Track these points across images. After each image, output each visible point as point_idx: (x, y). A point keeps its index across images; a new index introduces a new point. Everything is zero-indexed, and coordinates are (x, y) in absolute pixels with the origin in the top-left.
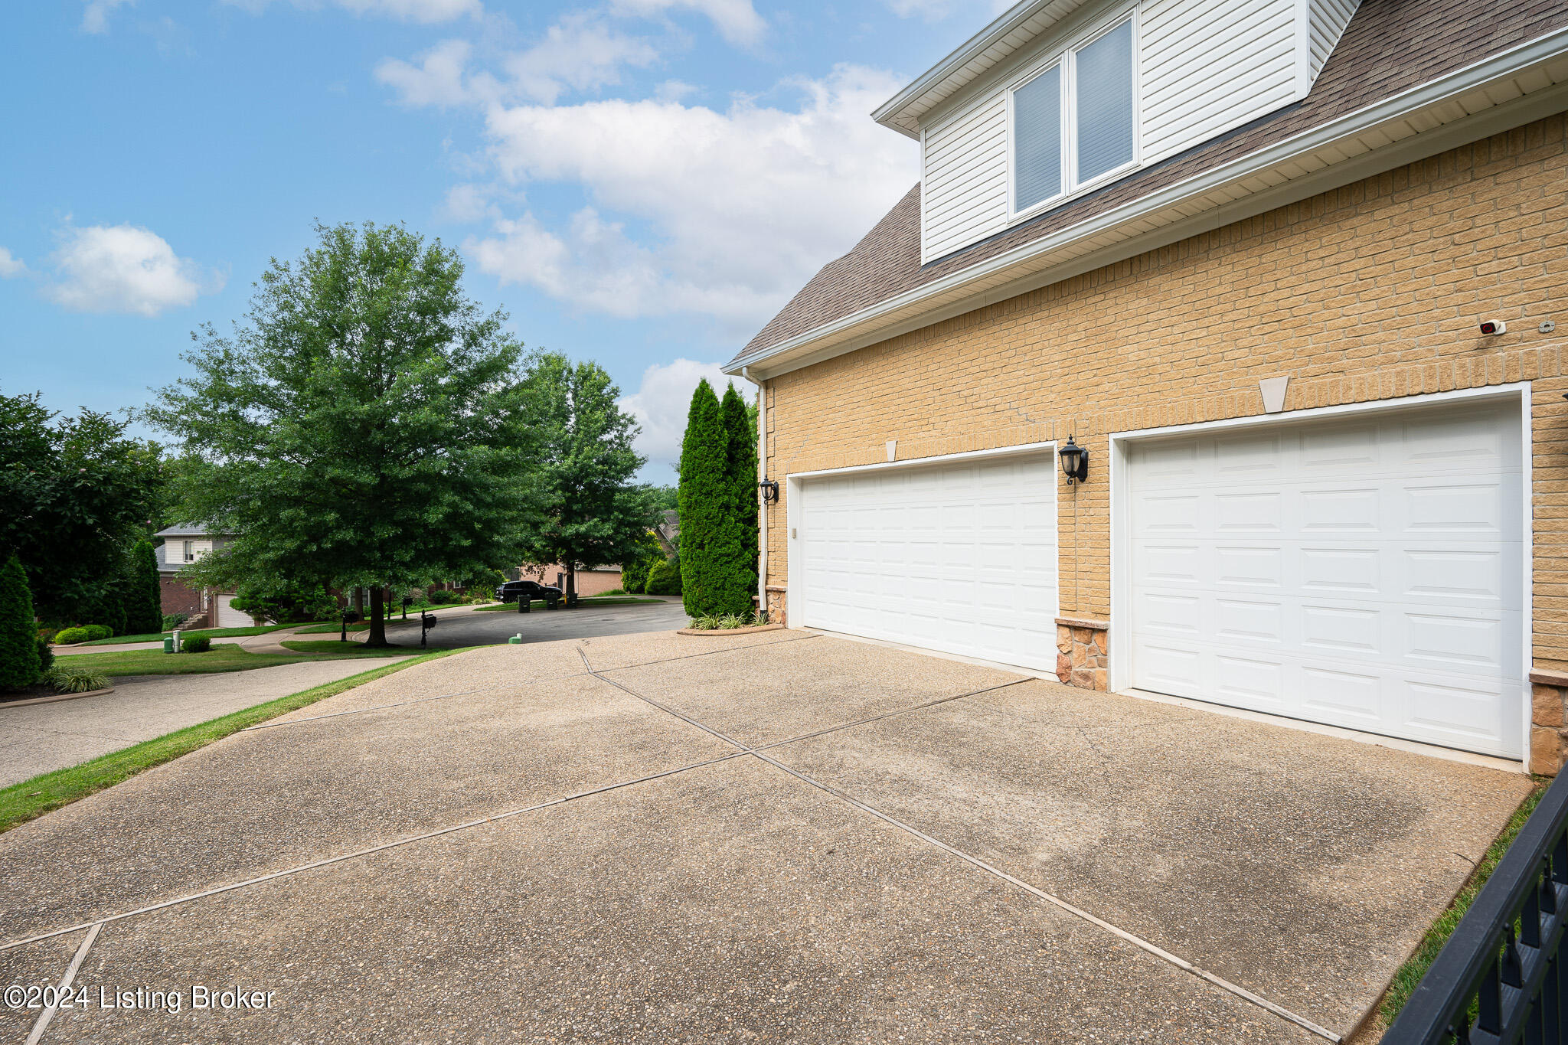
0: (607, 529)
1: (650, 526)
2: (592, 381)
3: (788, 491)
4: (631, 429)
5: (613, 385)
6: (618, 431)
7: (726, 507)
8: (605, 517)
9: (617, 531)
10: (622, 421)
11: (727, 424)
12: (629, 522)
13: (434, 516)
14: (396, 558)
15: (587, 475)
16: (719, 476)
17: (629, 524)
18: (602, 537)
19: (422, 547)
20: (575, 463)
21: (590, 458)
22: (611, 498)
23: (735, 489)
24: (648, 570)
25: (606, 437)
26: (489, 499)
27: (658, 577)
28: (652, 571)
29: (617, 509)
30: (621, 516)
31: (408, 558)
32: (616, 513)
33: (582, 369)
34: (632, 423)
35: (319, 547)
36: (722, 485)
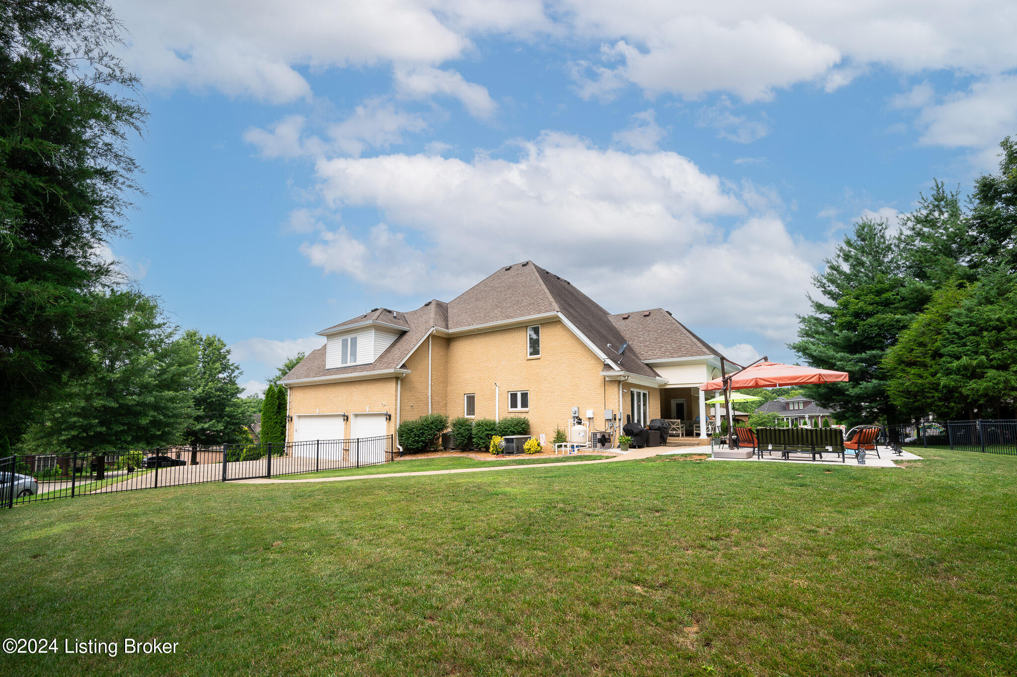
0: (220, 427)
1: (246, 425)
2: (214, 347)
3: (295, 419)
4: (236, 373)
5: (227, 348)
6: (229, 373)
7: (277, 423)
8: (219, 420)
9: (226, 428)
10: (232, 367)
11: (278, 398)
12: (233, 422)
13: (144, 421)
14: (123, 439)
15: (210, 397)
16: (275, 414)
17: (234, 424)
18: (217, 431)
19: (135, 434)
20: (203, 391)
21: (212, 388)
22: (223, 410)
23: (279, 417)
24: (242, 450)
25: (221, 376)
26: (171, 414)
27: (248, 453)
28: (245, 450)
29: (227, 415)
30: (229, 420)
31: (129, 440)
32: (226, 418)
33: (209, 338)
34: (238, 369)
35: (87, 434)
36: (275, 416)
